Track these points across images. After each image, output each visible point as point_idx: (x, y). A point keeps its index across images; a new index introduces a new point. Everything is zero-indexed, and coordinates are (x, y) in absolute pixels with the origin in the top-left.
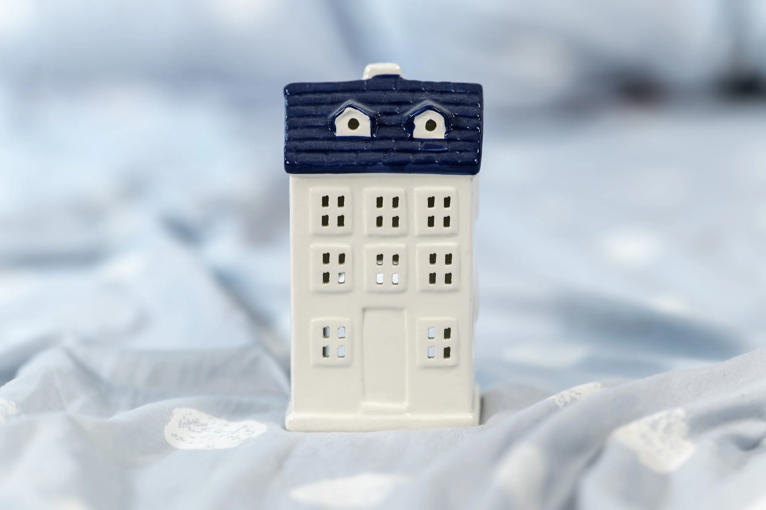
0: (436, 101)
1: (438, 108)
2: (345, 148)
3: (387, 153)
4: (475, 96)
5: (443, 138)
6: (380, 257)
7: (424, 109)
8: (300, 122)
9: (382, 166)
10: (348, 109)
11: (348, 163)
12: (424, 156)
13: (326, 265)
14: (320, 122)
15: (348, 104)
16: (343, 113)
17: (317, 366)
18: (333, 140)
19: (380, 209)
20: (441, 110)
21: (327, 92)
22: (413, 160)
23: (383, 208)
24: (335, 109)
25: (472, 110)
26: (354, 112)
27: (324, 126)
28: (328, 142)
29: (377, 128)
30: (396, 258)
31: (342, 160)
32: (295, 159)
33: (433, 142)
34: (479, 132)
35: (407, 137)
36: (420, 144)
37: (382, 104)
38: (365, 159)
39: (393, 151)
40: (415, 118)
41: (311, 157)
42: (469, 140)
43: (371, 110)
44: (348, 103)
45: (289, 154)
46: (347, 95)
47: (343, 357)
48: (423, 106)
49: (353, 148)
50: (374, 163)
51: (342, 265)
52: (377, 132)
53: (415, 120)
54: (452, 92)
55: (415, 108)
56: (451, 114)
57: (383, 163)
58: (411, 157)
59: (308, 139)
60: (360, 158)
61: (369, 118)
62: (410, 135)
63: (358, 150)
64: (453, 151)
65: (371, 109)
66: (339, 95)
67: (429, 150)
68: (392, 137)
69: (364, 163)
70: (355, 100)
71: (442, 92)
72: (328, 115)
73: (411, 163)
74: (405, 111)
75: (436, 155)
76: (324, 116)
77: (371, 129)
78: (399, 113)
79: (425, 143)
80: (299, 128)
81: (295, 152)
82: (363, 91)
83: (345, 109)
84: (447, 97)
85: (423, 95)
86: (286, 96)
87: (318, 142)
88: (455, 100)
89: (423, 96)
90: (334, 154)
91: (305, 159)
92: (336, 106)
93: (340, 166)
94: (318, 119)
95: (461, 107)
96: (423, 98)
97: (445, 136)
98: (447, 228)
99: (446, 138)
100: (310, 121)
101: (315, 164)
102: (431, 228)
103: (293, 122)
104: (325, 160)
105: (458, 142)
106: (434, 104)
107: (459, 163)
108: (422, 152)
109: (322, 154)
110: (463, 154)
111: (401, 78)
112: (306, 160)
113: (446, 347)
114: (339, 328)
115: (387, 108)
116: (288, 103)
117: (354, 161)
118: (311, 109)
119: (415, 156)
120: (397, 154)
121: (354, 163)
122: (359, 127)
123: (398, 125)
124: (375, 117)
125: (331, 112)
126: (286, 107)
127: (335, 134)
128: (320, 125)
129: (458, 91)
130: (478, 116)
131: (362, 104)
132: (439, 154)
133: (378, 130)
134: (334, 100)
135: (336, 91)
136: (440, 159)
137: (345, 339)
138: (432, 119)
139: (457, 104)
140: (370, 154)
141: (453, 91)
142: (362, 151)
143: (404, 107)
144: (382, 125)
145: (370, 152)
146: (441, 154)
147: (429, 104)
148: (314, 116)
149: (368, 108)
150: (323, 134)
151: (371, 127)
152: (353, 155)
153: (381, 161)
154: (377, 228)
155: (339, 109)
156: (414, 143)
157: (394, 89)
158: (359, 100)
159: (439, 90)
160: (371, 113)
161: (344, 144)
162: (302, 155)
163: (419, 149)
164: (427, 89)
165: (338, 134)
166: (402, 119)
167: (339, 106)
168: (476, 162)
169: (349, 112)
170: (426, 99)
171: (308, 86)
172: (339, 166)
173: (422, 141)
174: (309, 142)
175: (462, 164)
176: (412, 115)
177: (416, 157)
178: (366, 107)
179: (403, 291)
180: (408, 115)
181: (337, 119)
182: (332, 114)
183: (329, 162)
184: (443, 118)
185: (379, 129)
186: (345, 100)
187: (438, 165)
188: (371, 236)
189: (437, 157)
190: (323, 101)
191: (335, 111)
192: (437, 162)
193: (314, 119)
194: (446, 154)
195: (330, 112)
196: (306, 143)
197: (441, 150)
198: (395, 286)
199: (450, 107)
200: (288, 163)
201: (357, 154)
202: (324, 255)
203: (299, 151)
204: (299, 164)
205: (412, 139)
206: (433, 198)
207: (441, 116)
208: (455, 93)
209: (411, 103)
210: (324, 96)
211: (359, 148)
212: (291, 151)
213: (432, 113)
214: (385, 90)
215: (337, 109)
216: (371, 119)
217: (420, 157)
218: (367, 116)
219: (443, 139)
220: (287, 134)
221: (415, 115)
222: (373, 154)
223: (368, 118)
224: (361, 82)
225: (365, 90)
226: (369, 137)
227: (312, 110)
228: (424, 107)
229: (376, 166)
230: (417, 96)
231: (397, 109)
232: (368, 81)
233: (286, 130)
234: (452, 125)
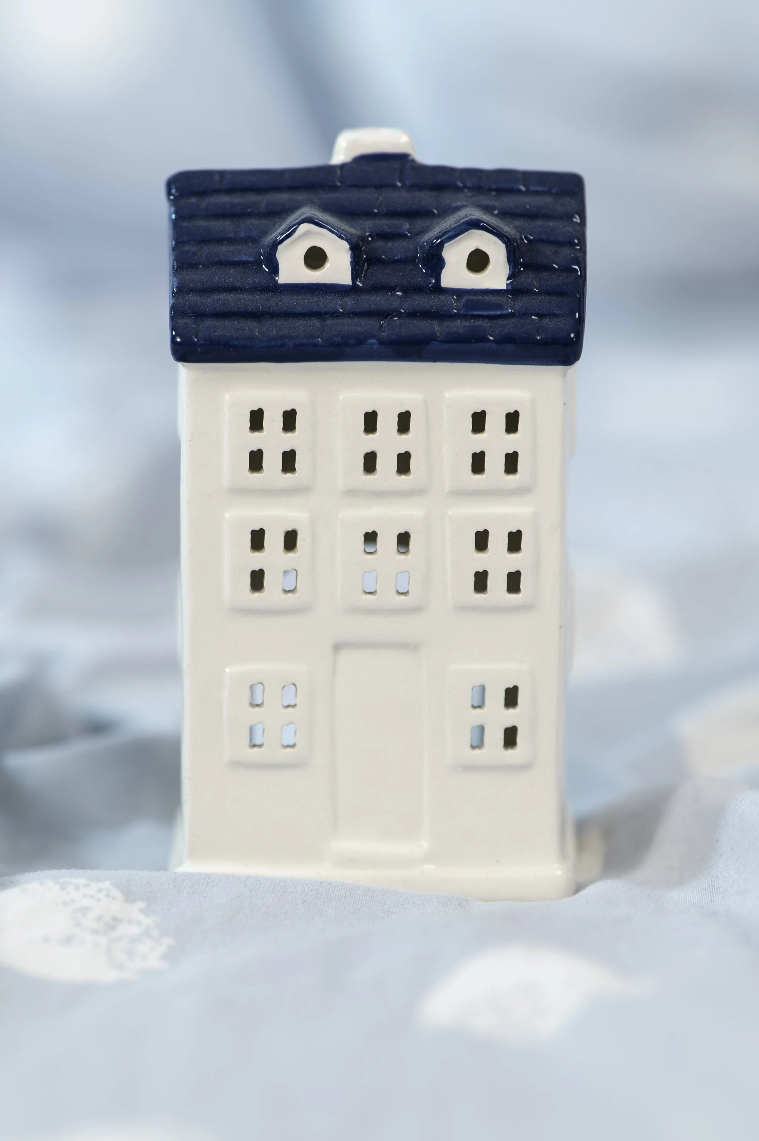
0: (488, 209)
1: (493, 225)
2: (299, 309)
3: (386, 319)
4: (568, 199)
5: (503, 287)
6: (371, 538)
7: (463, 228)
8: (202, 253)
9: (376, 347)
10: (304, 227)
11: (304, 341)
12: (465, 326)
13: (257, 554)
14: (245, 253)
15: (303, 217)
16: (295, 236)
17: (237, 764)
18: (272, 291)
19: (371, 436)
20: (499, 230)
21: (258, 190)
22: (440, 333)
23: (377, 434)
24: (276, 226)
25: (562, 229)
26: (316, 233)
27: (252, 263)
28: (262, 296)
29: (365, 267)
30: (404, 540)
31: (293, 335)
32: (194, 331)
33: (482, 297)
34: (579, 273)
35: (428, 286)
36: (456, 301)
37: (373, 215)
38: (339, 331)
39: (399, 315)
40: (446, 245)
41: (228, 327)
42: (559, 292)
43: (351, 230)
44: (304, 213)
45: (181, 322)
46: (300, 197)
47: (293, 746)
48: (462, 221)
49: (315, 309)
50: (361, 341)
51: (290, 555)
52: (365, 275)
53: (444, 249)
54: (519, 191)
55: (445, 225)
56: (519, 237)
57: (377, 340)
58: (437, 328)
59: (220, 289)
60: (331, 330)
61: (348, 246)
62: (434, 281)
63: (326, 313)
64: (525, 314)
65: (352, 226)
66: (284, 197)
67: (476, 313)
68: (397, 286)
69: (338, 340)
70: (317, 207)
71: (501, 191)
72: (262, 240)
73: (437, 340)
74: (423, 231)
75: (489, 324)
76: (252, 240)
77: (352, 270)
78: (409, 235)
79: (465, 298)
80: (200, 266)
81: (193, 316)
82: (334, 188)
83: (297, 227)
84: (510, 201)
85: (461, 196)
86: (172, 197)
87: (241, 296)
88: (528, 207)
89: (457, 199)
90: (274, 320)
91: (215, 332)
92: (277, 220)
93: (289, 346)
94: (240, 247)
95: (539, 222)
96: (459, 204)
97: (507, 284)
98: (511, 477)
99: (510, 288)
100: (223, 250)
101: (235, 343)
102: (478, 477)
103: (188, 254)
104: (257, 334)
105: (535, 297)
106: (484, 217)
107: (537, 340)
108: (459, 317)
109: (251, 322)
110: (545, 321)
111: (413, 161)
112: (216, 334)
113: (509, 725)
114: (284, 687)
115: (385, 224)
116: (176, 213)
117: (317, 337)
118: (225, 226)
119: (445, 325)
120: (407, 321)
121: (317, 339)
122: (328, 265)
123: (411, 260)
124: (361, 243)
125: (268, 232)
126: (171, 223)
127: (277, 278)
128: (244, 259)
129: (533, 188)
130: (576, 241)
131: (333, 216)
132: (495, 321)
133: (366, 272)
134: (272, 208)
135: (276, 189)
136: (497, 332)
137: (296, 709)
138: (481, 249)
139: (531, 215)
140: (349, 321)
141: (523, 188)
142: (334, 314)
143: (420, 223)
144: (374, 261)
145: (350, 318)
146: (499, 322)
147: (473, 217)
148: (231, 241)
149: (345, 225)
150: (250, 279)
151: (351, 266)
152: (315, 322)
153: (373, 337)
154: (365, 476)
155: (284, 226)
156: (442, 297)
157: (399, 184)
158: (326, 208)
159: (493, 187)
160: (351, 235)
161: (296, 299)
162: (209, 323)
163: (453, 310)
164: (469, 184)
165: (283, 278)
166: (416, 246)
167: (283, 220)
168: (573, 338)
169: (307, 233)
170: (466, 206)
171: (217, 178)
172: (286, 346)
173: (460, 293)
174: (223, 297)
175: (544, 343)
176: (439, 241)
177: (447, 327)
178: (341, 223)
179: (417, 610)
180: (430, 239)
181: (280, 247)
182: (270, 238)
183: (265, 339)
184: (504, 246)
185: (368, 269)
186: (297, 208)
187: (494, 345)
188: (352, 493)
189: (491, 327)
190: (249, 210)
191: (276, 230)
192: (491, 338)
193: (231, 248)
194: (510, 321)
195: (265, 232)
196: (216, 297)
197: (499, 313)
198: (402, 597)
199: (519, 223)
200: (179, 340)
201: (324, 321)
202: (253, 532)
203: (200, 315)
204: (201, 342)
205: (438, 289)
206: (483, 413)
207: (500, 243)
208: (528, 192)
209: (434, 214)
210: (251, 198)
211: (326, 310)
212: (185, 314)
213: (481, 235)
214: (378, 187)
215: (280, 226)
216: (352, 249)
217: (457, 327)
218: (344, 242)
219: (505, 290)
220: (175, 279)
221: (444, 239)
222: (356, 320)
223: (346, 245)
224: (329, 170)
225: (337, 187)
226: (348, 286)
227: (226, 228)
228: (464, 223)
229: (363, 346)
230: (448, 198)
231: (405, 226)
232: (343, 167)
233: (173, 270)
234: (521, 260)
